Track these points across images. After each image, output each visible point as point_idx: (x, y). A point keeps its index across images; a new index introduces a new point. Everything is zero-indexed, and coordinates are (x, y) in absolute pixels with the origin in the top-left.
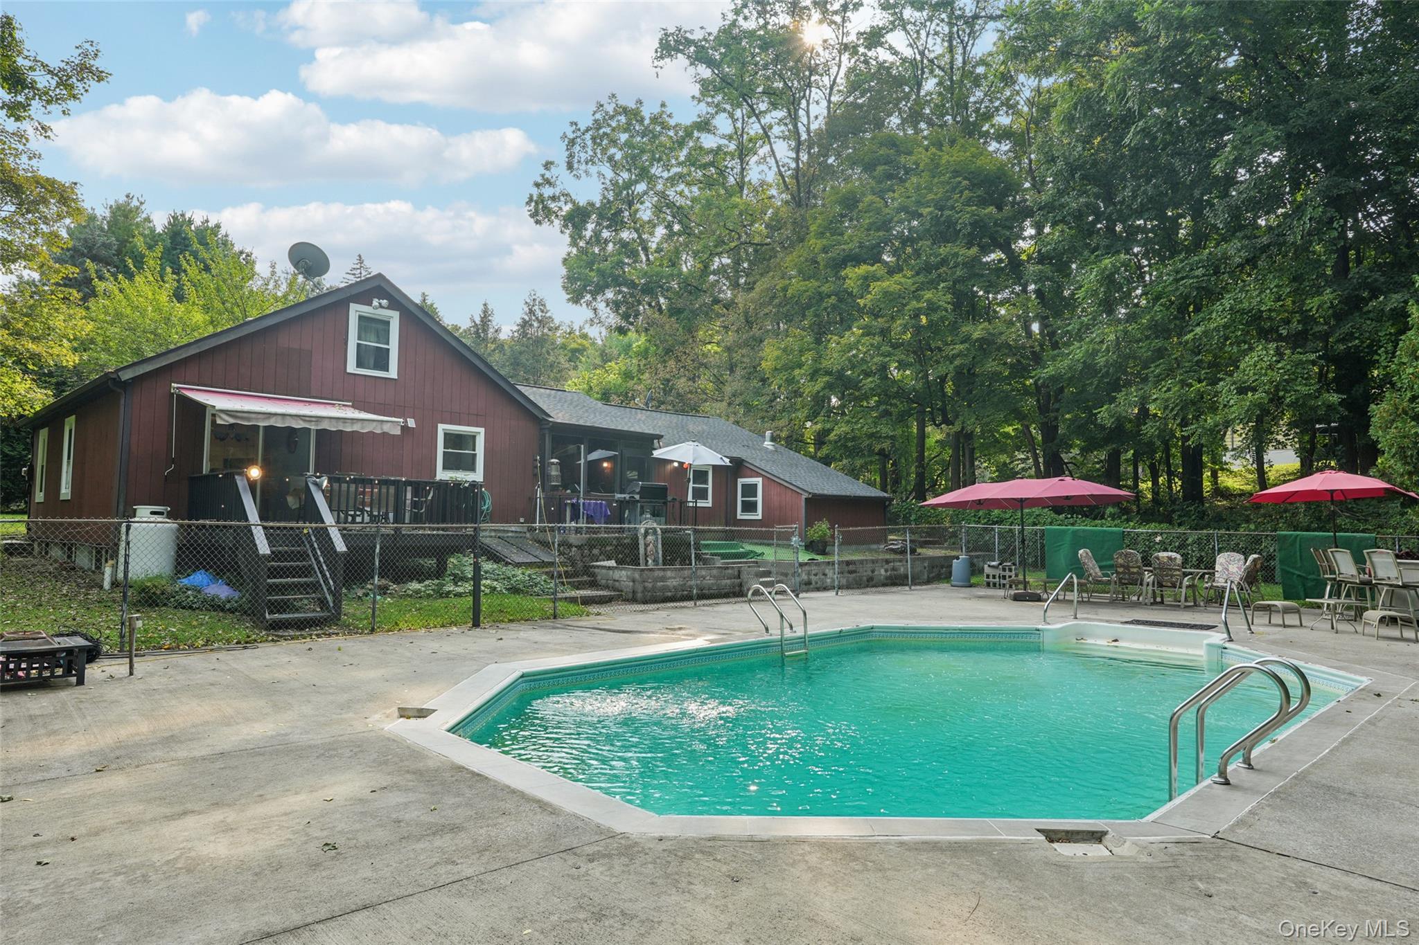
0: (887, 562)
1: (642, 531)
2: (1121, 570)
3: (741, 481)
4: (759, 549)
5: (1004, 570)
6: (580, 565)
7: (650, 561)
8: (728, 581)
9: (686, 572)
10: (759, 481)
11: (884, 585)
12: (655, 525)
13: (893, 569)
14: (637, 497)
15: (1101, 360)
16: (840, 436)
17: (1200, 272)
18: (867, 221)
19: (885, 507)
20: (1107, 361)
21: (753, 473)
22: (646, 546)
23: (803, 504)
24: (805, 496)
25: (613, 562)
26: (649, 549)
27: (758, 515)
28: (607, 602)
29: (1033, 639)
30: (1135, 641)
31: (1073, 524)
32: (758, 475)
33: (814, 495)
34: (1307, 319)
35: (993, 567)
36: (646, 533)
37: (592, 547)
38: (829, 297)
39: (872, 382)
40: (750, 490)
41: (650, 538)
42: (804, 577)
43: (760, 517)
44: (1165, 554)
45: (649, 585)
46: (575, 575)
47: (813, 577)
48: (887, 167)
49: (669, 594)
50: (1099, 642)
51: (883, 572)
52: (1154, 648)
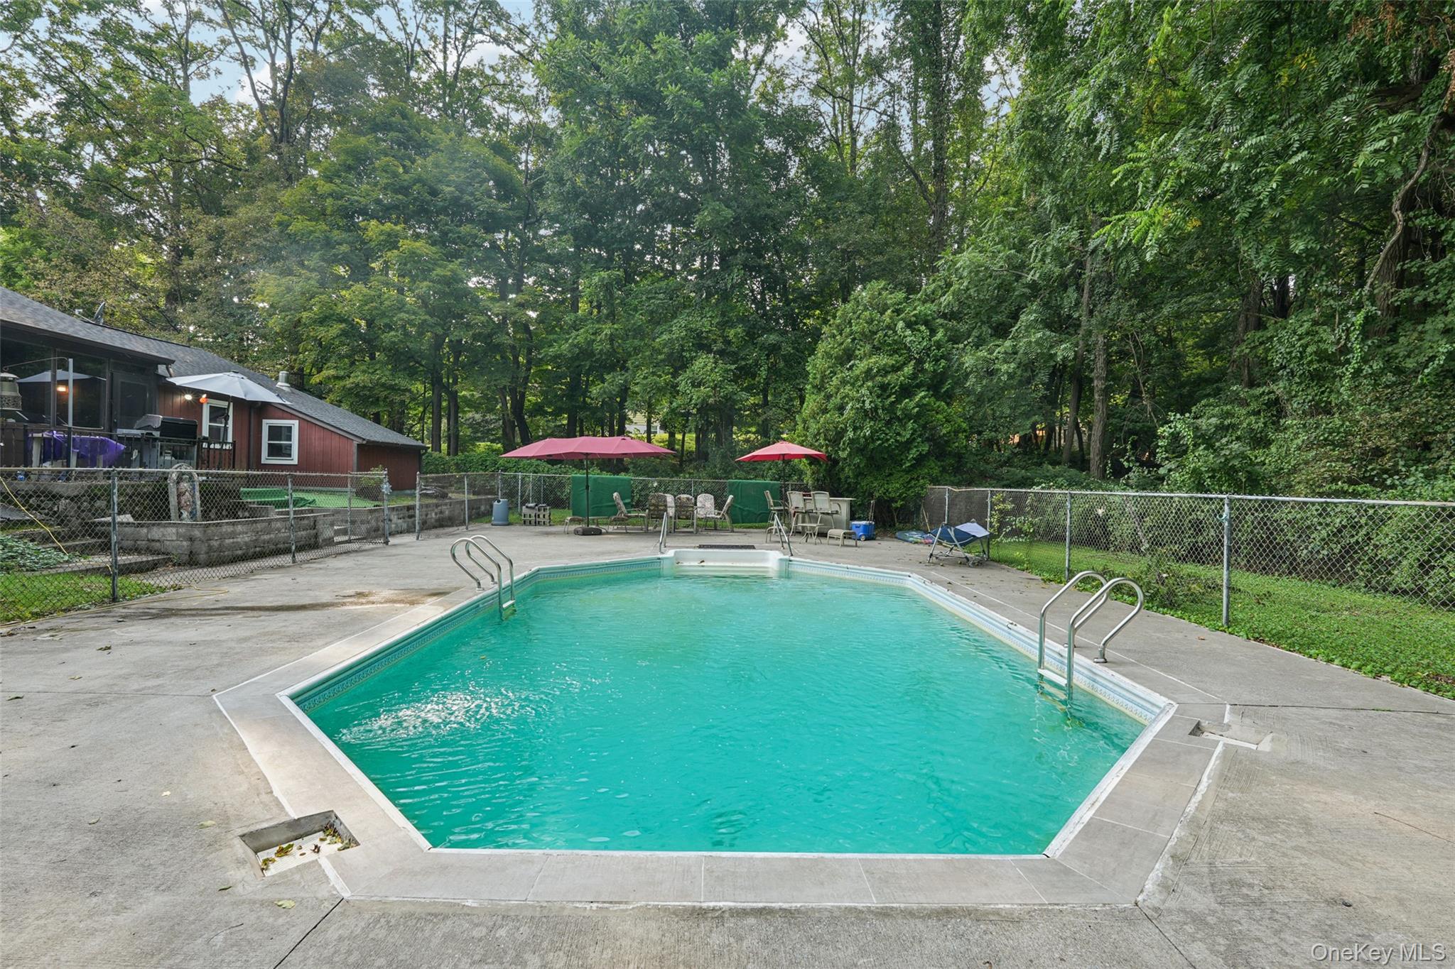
0: (437, 506)
1: (174, 476)
2: (652, 508)
3: (266, 423)
4: (309, 497)
5: (539, 510)
6: (75, 523)
7: (185, 514)
8: (304, 533)
9: (258, 525)
10: (295, 424)
11: (435, 527)
12: (189, 470)
13: (441, 512)
14: (157, 434)
15: (597, 347)
16: (357, 385)
17: (661, 296)
18: (385, 181)
19: (421, 456)
20: (602, 350)
21: (285, 415)
22: (179, 495)
23: (355, 450)
24: (356, 442)
25: (129, 516)
26: (183, 499)
27: (294, 460)
28: (148, 570)
29: (656, 566)
30: (715, 561)
31: (565, 473)
32: (293, 417)
33: (369, 441)
34: (728, 342)
35: (531, 508)
36: (179, 480)
37: (93, 498)
38: (341, 244)
39: (394, 336)
40: (285, 433)
41: (185, 485)
42: (373, 523)
43: (295, 462)
44: (685, 496)
45: (215, 544)
46: (72, 536)
47: (381, 524)
48: (400, 135)
49: (240, 552)
50: (692, 564)
51: (433, 515)
52: (730, 564)
